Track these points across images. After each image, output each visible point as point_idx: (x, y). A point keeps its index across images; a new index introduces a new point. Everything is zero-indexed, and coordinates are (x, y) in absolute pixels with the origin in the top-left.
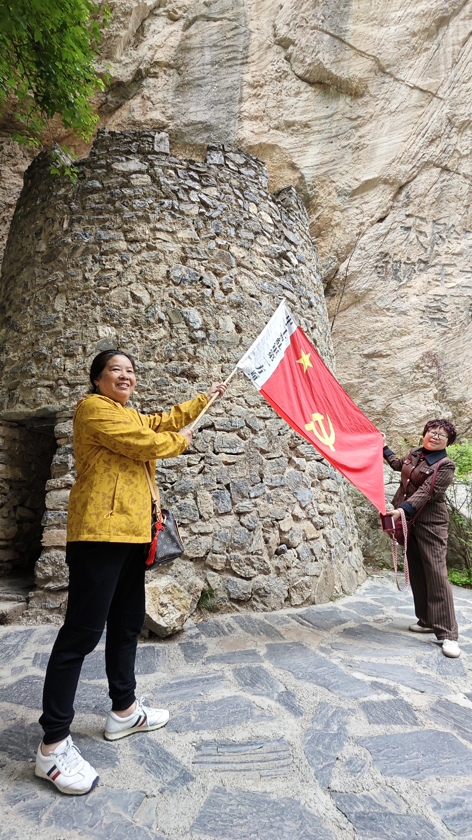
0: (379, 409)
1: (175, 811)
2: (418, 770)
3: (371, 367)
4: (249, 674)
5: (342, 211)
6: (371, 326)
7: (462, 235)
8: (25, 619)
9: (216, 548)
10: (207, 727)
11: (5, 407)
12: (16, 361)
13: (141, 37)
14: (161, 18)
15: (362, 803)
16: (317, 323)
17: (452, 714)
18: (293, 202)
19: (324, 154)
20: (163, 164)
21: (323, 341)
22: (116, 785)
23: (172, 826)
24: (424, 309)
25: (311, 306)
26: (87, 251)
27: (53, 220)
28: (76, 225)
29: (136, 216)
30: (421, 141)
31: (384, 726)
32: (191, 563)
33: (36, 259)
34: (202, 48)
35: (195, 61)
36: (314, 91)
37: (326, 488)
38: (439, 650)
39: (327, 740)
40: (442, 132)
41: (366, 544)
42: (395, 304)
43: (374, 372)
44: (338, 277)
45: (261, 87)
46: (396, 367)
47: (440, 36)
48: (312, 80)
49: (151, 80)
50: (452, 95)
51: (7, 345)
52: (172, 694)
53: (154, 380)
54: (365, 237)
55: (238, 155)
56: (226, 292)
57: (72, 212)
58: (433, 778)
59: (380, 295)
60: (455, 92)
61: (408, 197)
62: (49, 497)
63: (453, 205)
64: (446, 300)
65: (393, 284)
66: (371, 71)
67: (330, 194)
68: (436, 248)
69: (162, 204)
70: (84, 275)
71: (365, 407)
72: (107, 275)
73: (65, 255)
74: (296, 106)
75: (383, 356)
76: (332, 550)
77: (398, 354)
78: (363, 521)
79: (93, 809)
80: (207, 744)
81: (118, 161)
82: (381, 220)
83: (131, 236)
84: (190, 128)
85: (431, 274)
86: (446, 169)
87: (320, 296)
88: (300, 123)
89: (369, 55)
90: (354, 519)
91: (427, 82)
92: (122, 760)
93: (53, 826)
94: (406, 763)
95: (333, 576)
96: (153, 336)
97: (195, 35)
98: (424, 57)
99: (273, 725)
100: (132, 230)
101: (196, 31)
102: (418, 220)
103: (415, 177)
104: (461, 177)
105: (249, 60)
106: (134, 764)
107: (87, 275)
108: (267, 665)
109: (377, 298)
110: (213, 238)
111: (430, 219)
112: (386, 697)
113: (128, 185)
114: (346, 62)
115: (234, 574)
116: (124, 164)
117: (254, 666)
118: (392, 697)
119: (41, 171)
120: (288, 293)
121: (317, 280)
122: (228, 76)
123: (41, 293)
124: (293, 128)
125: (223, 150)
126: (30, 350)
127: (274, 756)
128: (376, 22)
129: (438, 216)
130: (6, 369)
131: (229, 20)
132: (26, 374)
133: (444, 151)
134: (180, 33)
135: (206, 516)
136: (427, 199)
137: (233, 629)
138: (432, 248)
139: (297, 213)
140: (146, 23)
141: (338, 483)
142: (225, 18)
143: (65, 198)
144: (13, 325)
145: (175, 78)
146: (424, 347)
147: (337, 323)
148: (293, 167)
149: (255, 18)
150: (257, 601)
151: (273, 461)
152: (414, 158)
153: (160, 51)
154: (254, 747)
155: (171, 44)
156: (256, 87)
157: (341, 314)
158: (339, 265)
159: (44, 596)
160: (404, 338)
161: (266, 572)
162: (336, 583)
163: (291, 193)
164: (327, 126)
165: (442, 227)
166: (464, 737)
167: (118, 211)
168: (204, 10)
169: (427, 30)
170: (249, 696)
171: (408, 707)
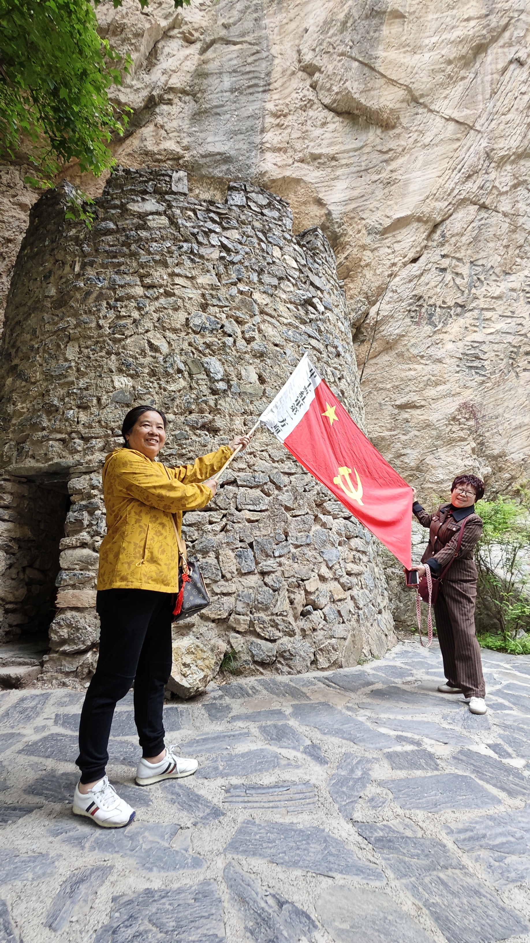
0: (412, 464)
1: (209, 838)
2: (436, 805)
3: (404, 419)
4: (275, 731)
5: (372, 251)
6: (403, 375)
7: (502, 277)
8: (40, 684)
9: (240, 609)
10: (235, 774)
11: (14, 462)
12: (24, 413)
13: (154, 61)
14: (176, 40)
15: (382, 830)
16: (345, 373)
17: (472, 761)
18: (319, 244)
19: (353, 188)
20: (181, 205)
21: (351, 392)
22: (151, 820)
23: (207, 849)
24: (461, 356)
25: (338, 355)
26: (100, 296)
27: (63, 263)
28: (89, 268)
29: (153, 260)
30: (457, 177)
31: (406, 772)
32: (213, 625)
33: (45, 303)
34: (221, 73)
35: (213, 88)
36: (342, 122)
37: (354, 547)
38: (466, 708)
39: (351, 783)
40: (480, 167)
41: (397, 608)
42: (429, 351)
43: (407, 424)
44: (368, 321)
45: (285, 116)
46: (430, 418)
47: (478, 64)
48: (339, 110)
49: (165, 107)
50: (490, 128)
51: (15, 396)
52: (199, 748)
53: (173, 433)
54: (397, 279)
55: (260, 196)
56: (249, 341)
57: (84, 255)
58: (449, 811)
59: (413, 341)
60: (493, 124)
61: (443, 236)
62: (64, 556)
63: (491, 245)
64: (484, 347)
65: (427, 329)
66: (402, 101)
67: (359, 232)
68: (473, 291)
69: (181, 247)
70: (98, 322)
71: (398, 463)
72: (122, 322)
73: (77, 300)
74: (323, 137)
75: (417, 407)
76: (361, 612)
77: (433, 405)
78: (394, 583)
79: (132, 838)
80: (236, 787)
81: (133, 200)
82: (415, 260)
83: (148, 281)
84: (208, 159)
85: (468, 319)
86: (483, 207)
87: (348, 344)
88: (327, 156)
89: (401, 85)
90: (384, 580)
91: (463, 114)
92: (155, 801)
93: (96, 851)
94: (424, 800)
95: (361, 639)
96: (172, 387)
97: (213, 59)
98: (460, 87)
99: (300, 772)
100: (149, 275)
101: (214, 55)
102: (454, 261)
103: (451, 215)
104: (500, 215)
105: (271, 87)
106: (167, 804)
107: (101, 322)
108: (293, 723)
109: (410, 344)
110: (235, 284)
111: (467, 260)
112: (409, 748)
113: (144, 227)
114: (376, 92)
115: (259, 636)
116: (140, 204)
117: (280, 724)
118: (416, 748)
119: (50, 209)
120: (313, 342)
121: (345, 327)
122: (248, 104)
123: (51, 340)
124: (319, 161)
125: (245, 190)
126: (40, 401)
127: (301, 796)
128: (409, 49)
129: (475, 257)
130: (14, 421)
131: (250, 44)
132: (36, 427)
133: (481, 188)
134: (197, 56)
135: (229, 576)
136: (464, 239)
137: (257, 691)
138: (470, 291)
139: (324, 256)
140: (160, 45)
141: (367, 542)
142: (246, 42)
143: (76, 239)
144: (20, 374)
145: (191, 105)
146: (461, 397)
147: (367, 371)
148: (319, 202)
149: (278, 42)
150: (282, 664)
151: (299, 518)
152: (449, 195)
153: (174, 75)
154: (281, 789)
155: (187, 69)
156: (279, 117)
157: (372, 362)
158: (369, 309)
159: (58, 659)
160: (439, 388)
161: (291, 634)
162: (365, 646)
163: (317, 235)
164: (356, 159)
165: (480, 269)
166: (481, 779)
167: (134, 255)
168: (223, 33)
169: (463, 57)
170: (274, 749)
171: (431, 756)
